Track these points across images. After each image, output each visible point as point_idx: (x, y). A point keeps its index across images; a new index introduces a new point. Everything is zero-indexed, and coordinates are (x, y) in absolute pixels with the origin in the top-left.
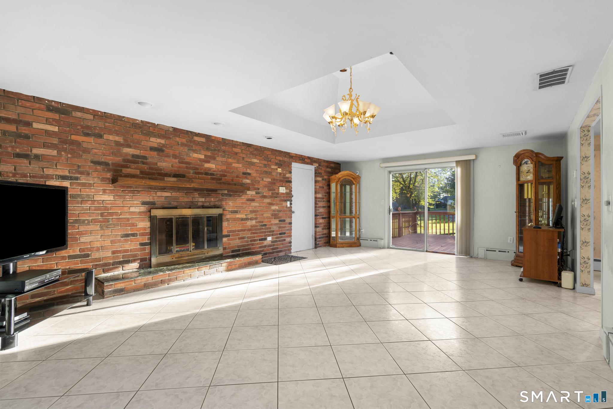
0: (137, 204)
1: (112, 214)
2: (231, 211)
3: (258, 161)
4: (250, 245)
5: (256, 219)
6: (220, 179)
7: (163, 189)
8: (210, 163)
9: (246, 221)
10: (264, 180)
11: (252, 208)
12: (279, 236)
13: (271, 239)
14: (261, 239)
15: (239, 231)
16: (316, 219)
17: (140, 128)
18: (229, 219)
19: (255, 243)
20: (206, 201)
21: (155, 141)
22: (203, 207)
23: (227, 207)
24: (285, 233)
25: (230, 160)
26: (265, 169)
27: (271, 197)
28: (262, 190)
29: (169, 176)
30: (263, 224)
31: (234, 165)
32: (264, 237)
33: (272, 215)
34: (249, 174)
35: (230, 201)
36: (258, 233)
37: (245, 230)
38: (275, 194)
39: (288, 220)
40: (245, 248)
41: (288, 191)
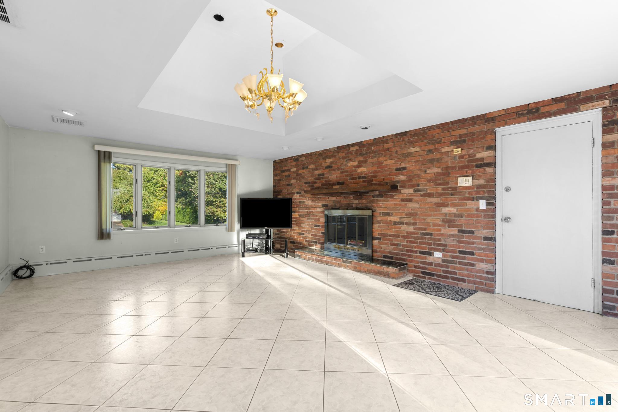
0: (320, 206)
1: (310, 212)
2: (382, 213)
3: (418, 149)
4: (405, 255)
5: (415, 224)
6: (372, 181)
7: (332, 194)
8: (363, 167)
9: (401, 226)
10: (428, 172)
11: (408, 211)
12: (458, 254)
13: (441, 256)
14: (423, 251)
15: (390, 236)
17: (321, 155)
18: (380, 221)
19: (412, 254)
20: (359, 203)
21: (329, 161)
23: (378, 209)
24: (473, 254)
25: (381, 158)
26: (430, 157)
27: (441, 195)
28: (425, 186)
29: (334, 184)
30: (427, 232)
31: (385, 163)
32: (427, 251)
33: (443, 221)
34: (404, 169)
35: (381, 202)
36: (417, 243)
37: (398, 236)
38: (450, 190)
39: (482, 232)
40: (399, 257)
41: (482, 182)
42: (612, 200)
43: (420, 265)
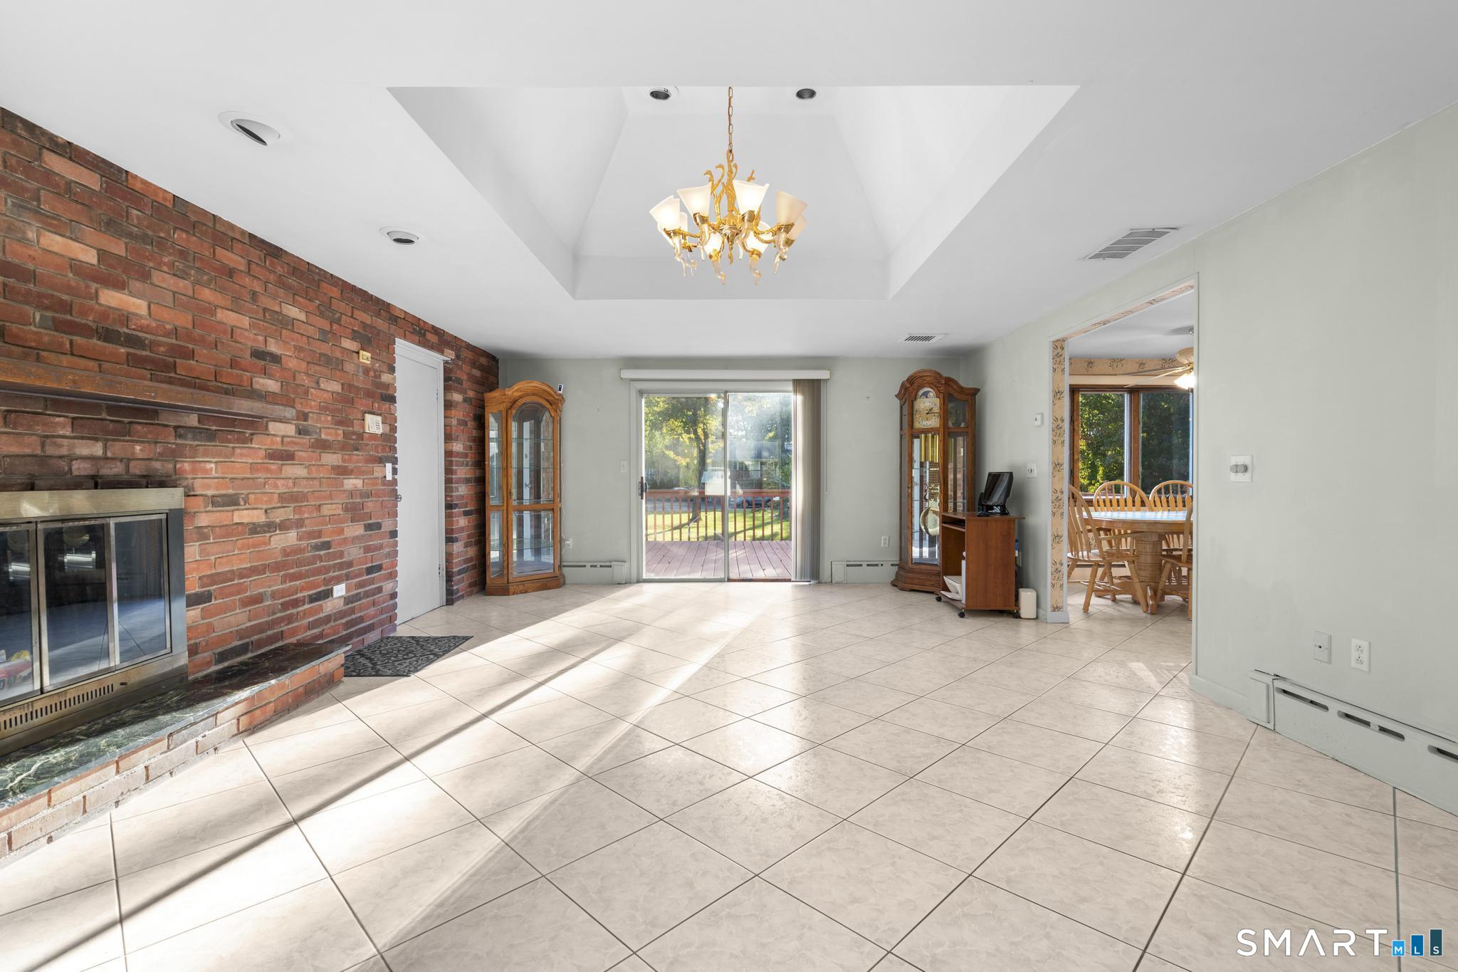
2: (213, 496)
3: (302, 317)
4: (280, 622)
5: (300, 523)
6: (169, 367)
8: (126, 291)
9: (268, 535)
10: (322, 386)
11: (287, 487)
12: (365, 577)
13: (343, 593)
14: (315, 594)
15: (242, 574)
16: (449, 516)
18: (205, 530)
19: (294, 611)
20: (109, 454)
22: (96, 482)
23: (198, 483)
24: (379, 568)
25: (207, 291)
26: (325, 348)
27: (343, 447)
28: (317, 422)
30: (321, 540)
31: (222, 315)
32: (323, 588)
33: (346, 510)
34: (276, 359)
35: (207, 457)
36: (305, 575)
37: (264, 569)
38: (354, 437)
39: (387, 524)
40: (264, 634)
41: (386, 429)
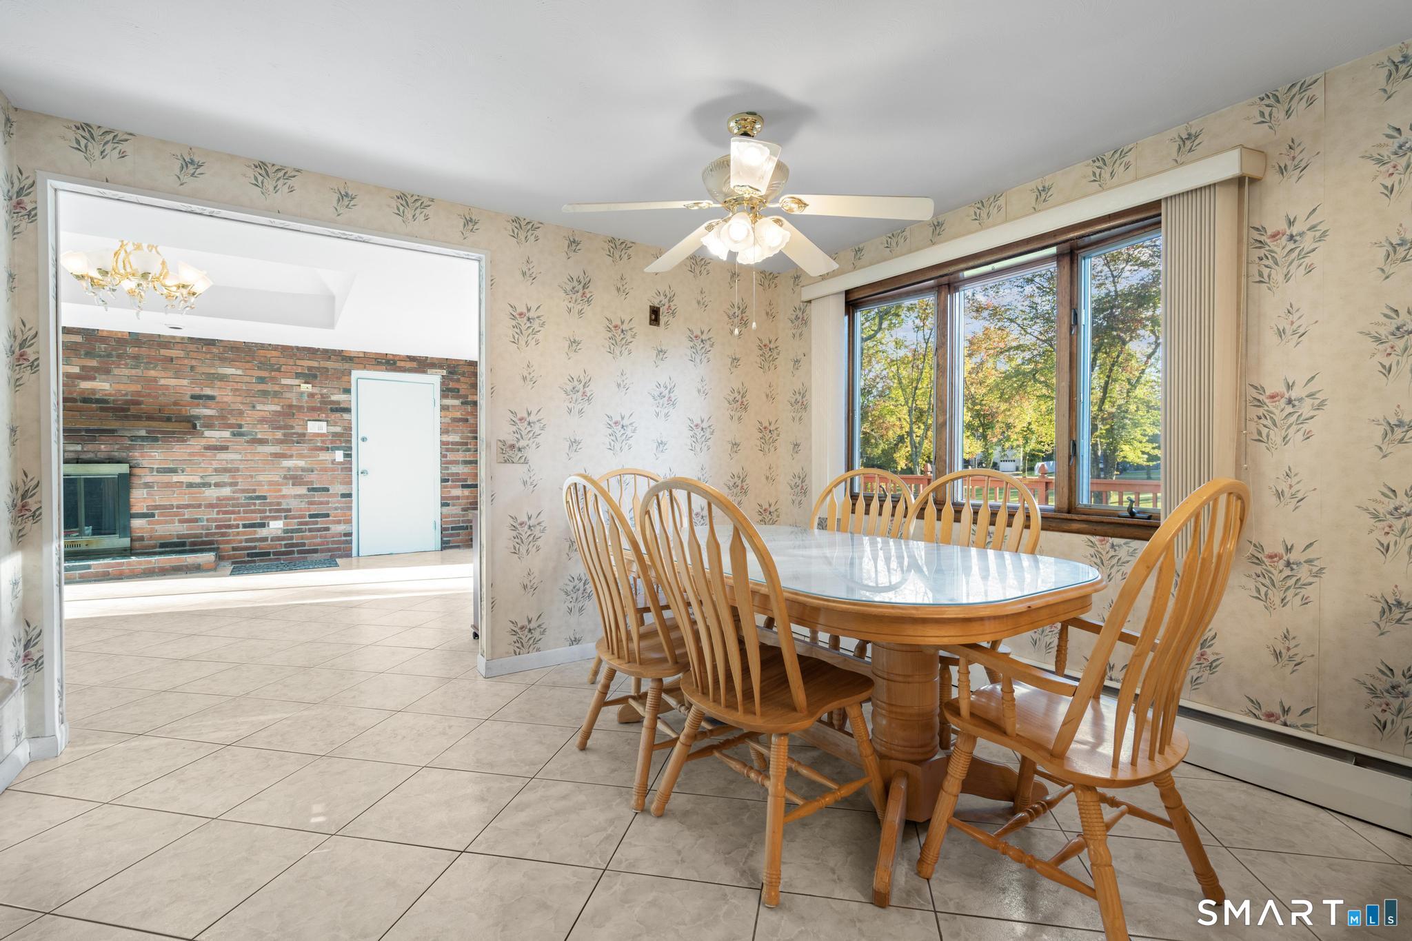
2: (157, 468)
3: (239, 372)
4: (215, 535)
5: (235, 484)
6: (123, 410)
8: (97, 380)
9: (203, 489)
10: (259, 408)
11: (221, 464)
12: (308, 519)
13: (282, 526)
14: (250, 524)
15: (178, 507)
16: (444, 488)
18: (150, 484)
20: (85, 450)
23: (144, 462)
24: (327, 515)
25: (153, 372)
26: (261, 387)
27: (281, 442)
28: (253, 428)
30: (257, 494)
32: (259, 521)
33: (285, 477)
34: (211, 398)
35: (153, 449)
36: (239, 512)
37: (199, 506)
38: (295, 436)
39: (338, 489)
40: (201, 539)
41: (338, 429)
42: (448, 453)
43: (244, 544)
